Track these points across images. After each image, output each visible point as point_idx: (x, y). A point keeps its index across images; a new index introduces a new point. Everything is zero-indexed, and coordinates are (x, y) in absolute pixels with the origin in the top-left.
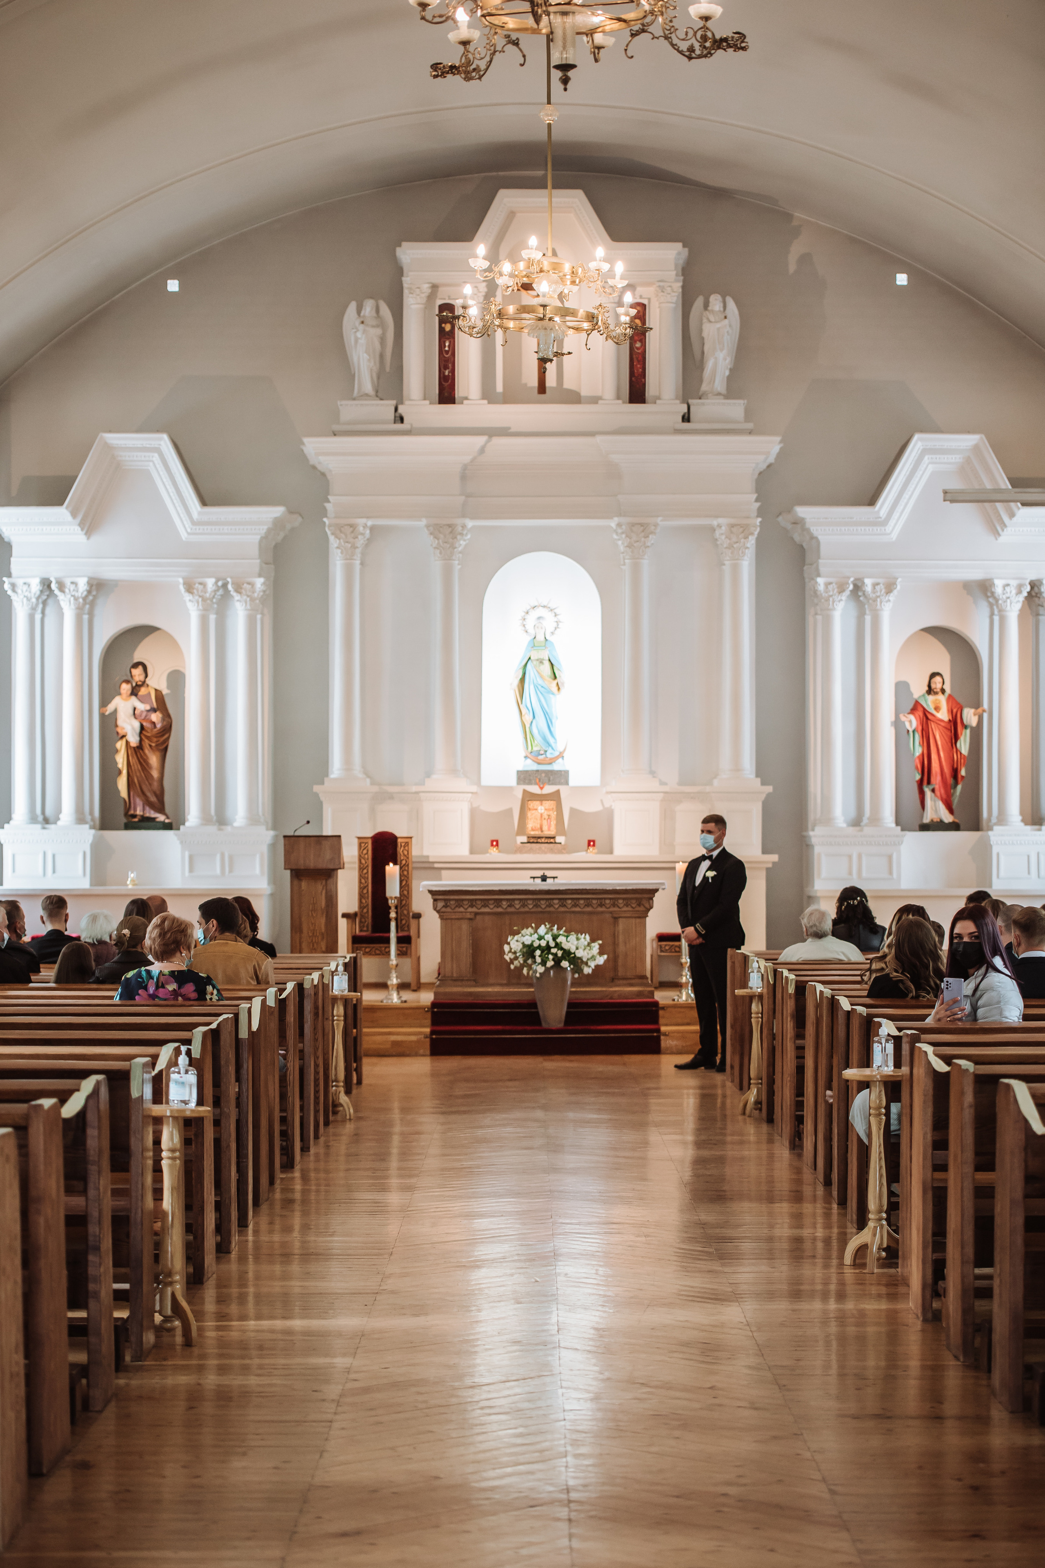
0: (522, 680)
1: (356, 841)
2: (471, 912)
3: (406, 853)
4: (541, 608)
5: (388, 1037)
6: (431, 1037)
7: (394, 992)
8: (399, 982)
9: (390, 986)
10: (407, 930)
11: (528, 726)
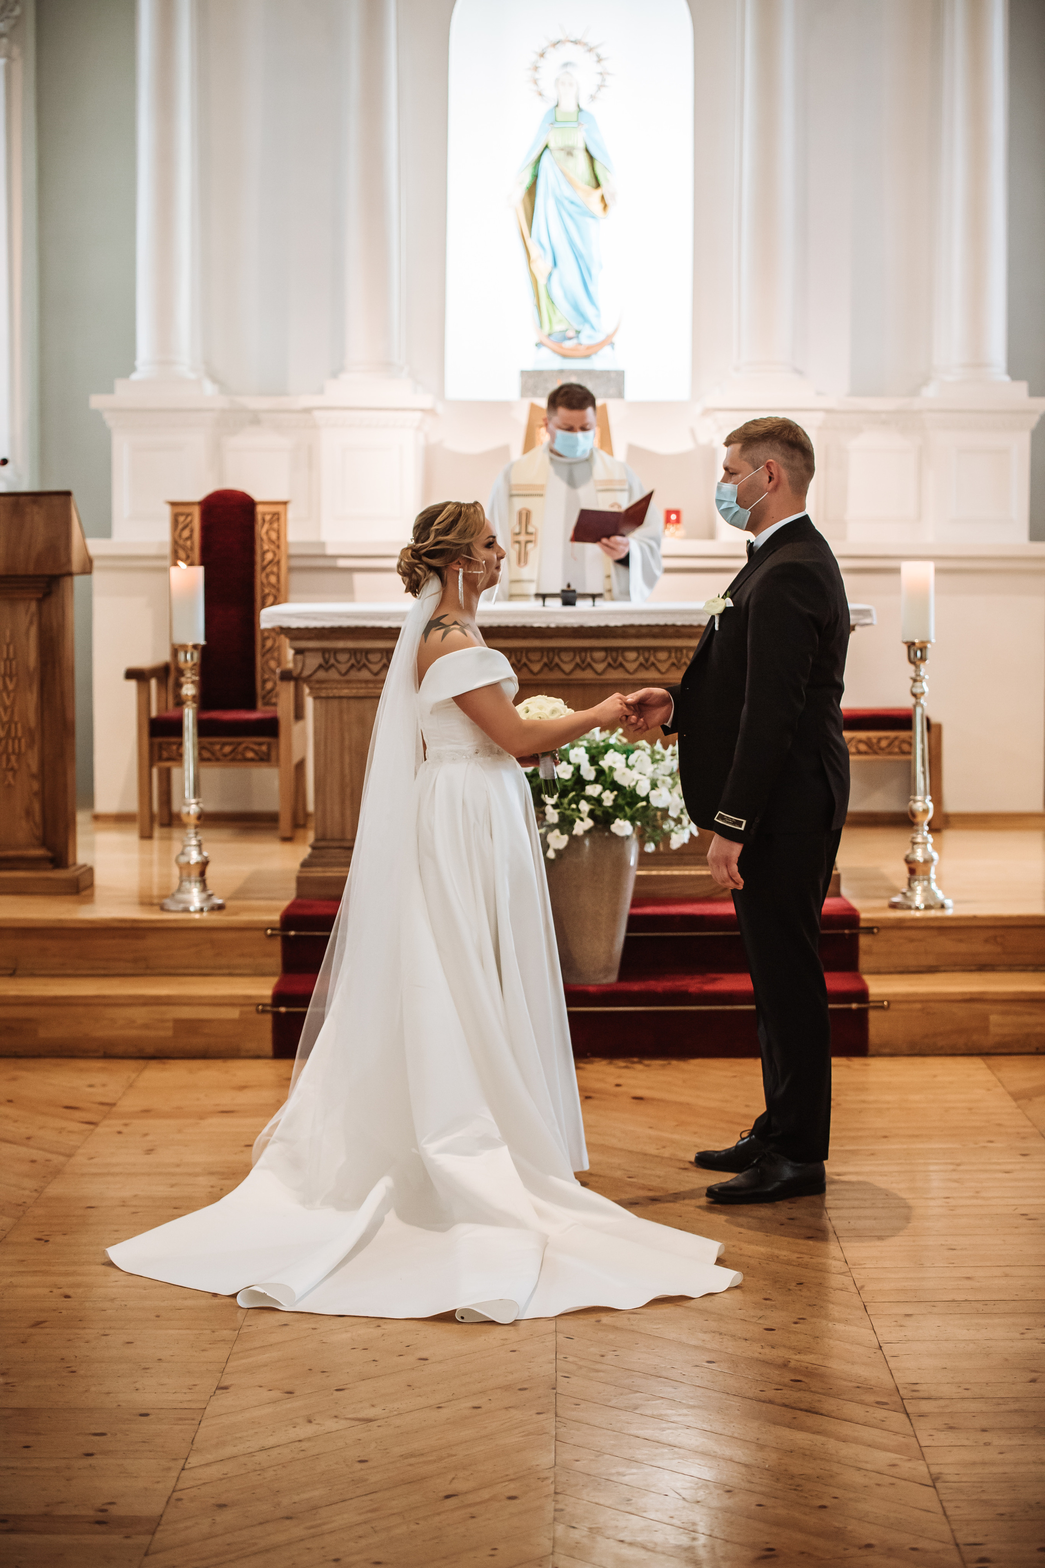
0: (532, 191)
1: (167, 512)
3: (273, 535)
4: (569, 45)
5: (164, 1008)
6: (275, 1009)
7: (193, 884)
8: (206, 858)
9: (185, 867)
10: (275, 704)
11: (542, 282)
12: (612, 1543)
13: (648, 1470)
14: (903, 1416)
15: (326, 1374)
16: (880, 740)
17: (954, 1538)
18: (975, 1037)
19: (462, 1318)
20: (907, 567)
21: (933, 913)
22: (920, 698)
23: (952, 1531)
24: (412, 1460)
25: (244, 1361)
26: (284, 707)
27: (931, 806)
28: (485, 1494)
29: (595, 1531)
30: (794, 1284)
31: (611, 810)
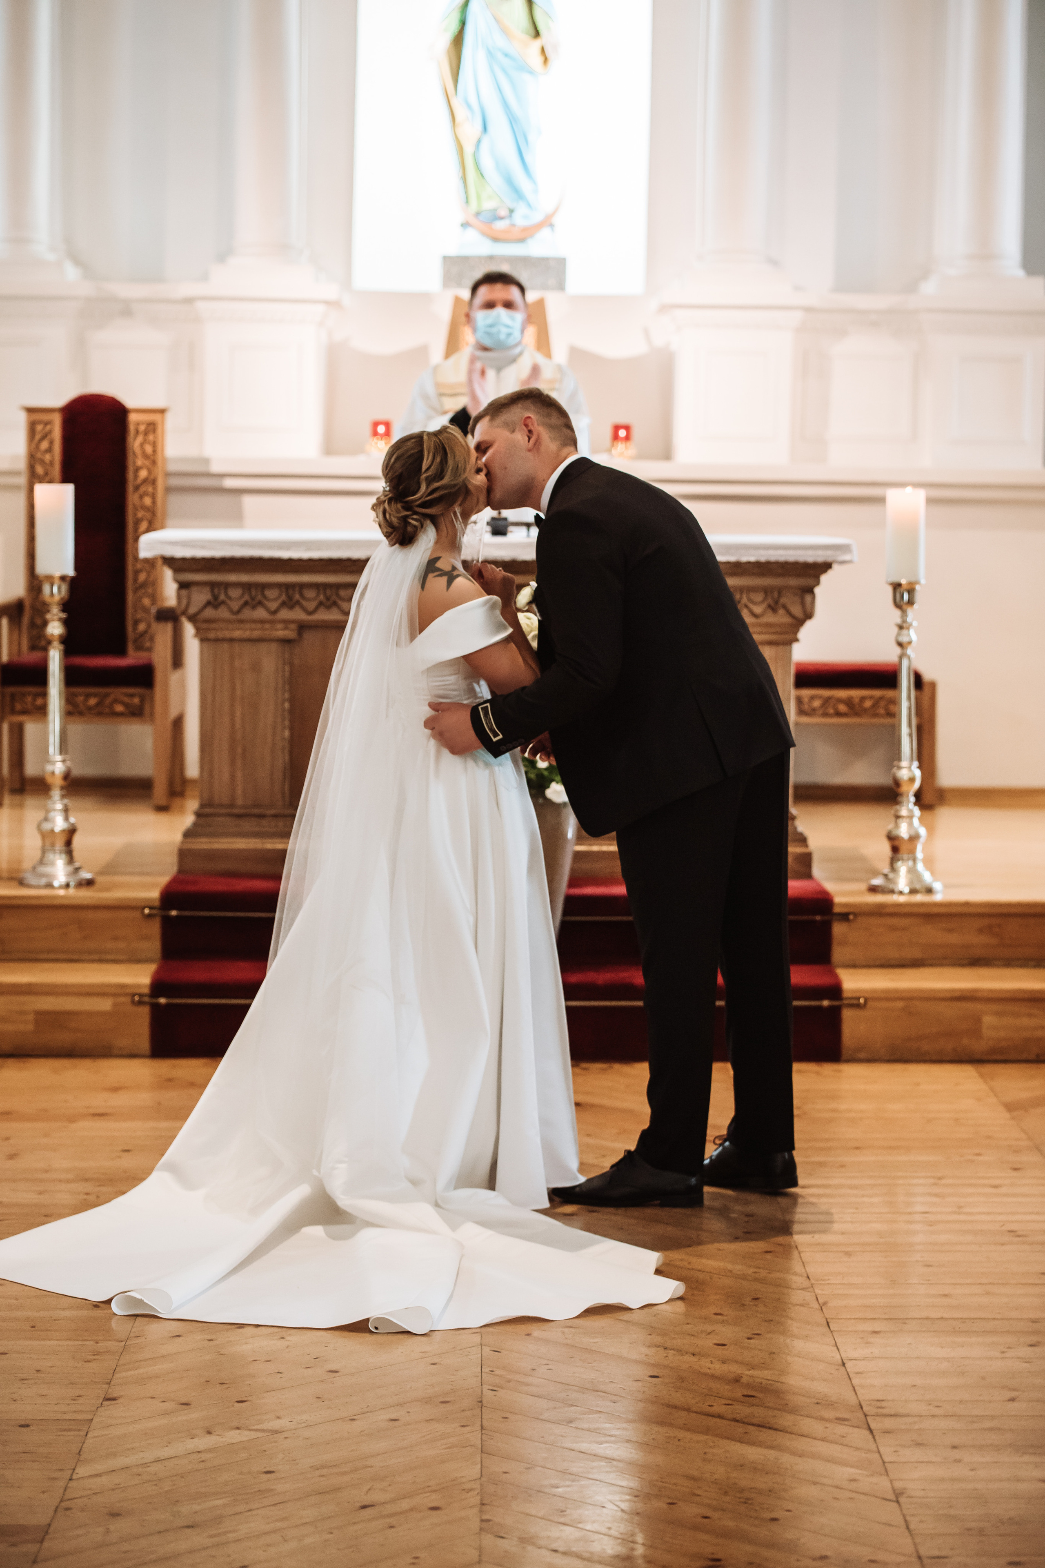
0: (458, 40)
1: (22, 419)
2: (286, 622)
3: (149, 449)
5: (25, 998)
6: (154, 1000)
7: (57, 856)
8: (73, 824)
9: (47, 836)
10: (149, 650)
11: (469, 149)
12: (544, 1552)
13: (584, 1482)
14: (867, 1432)
15: (224, 1386)
16: (863, 699)
17: (917, 1552)
18: (965, 1041)
19: (376, 1328)
20: (892, 495)
21: (919, 898)
22: (907, 648)
23: (915, 1545)
24: (324, 1472)
25: (133, 1372)
26: (161, 654)
27: (918, 773)
28: (405, 1505)
29: (526, 1540)
30: (749, 1299)
31: (546, 773)
